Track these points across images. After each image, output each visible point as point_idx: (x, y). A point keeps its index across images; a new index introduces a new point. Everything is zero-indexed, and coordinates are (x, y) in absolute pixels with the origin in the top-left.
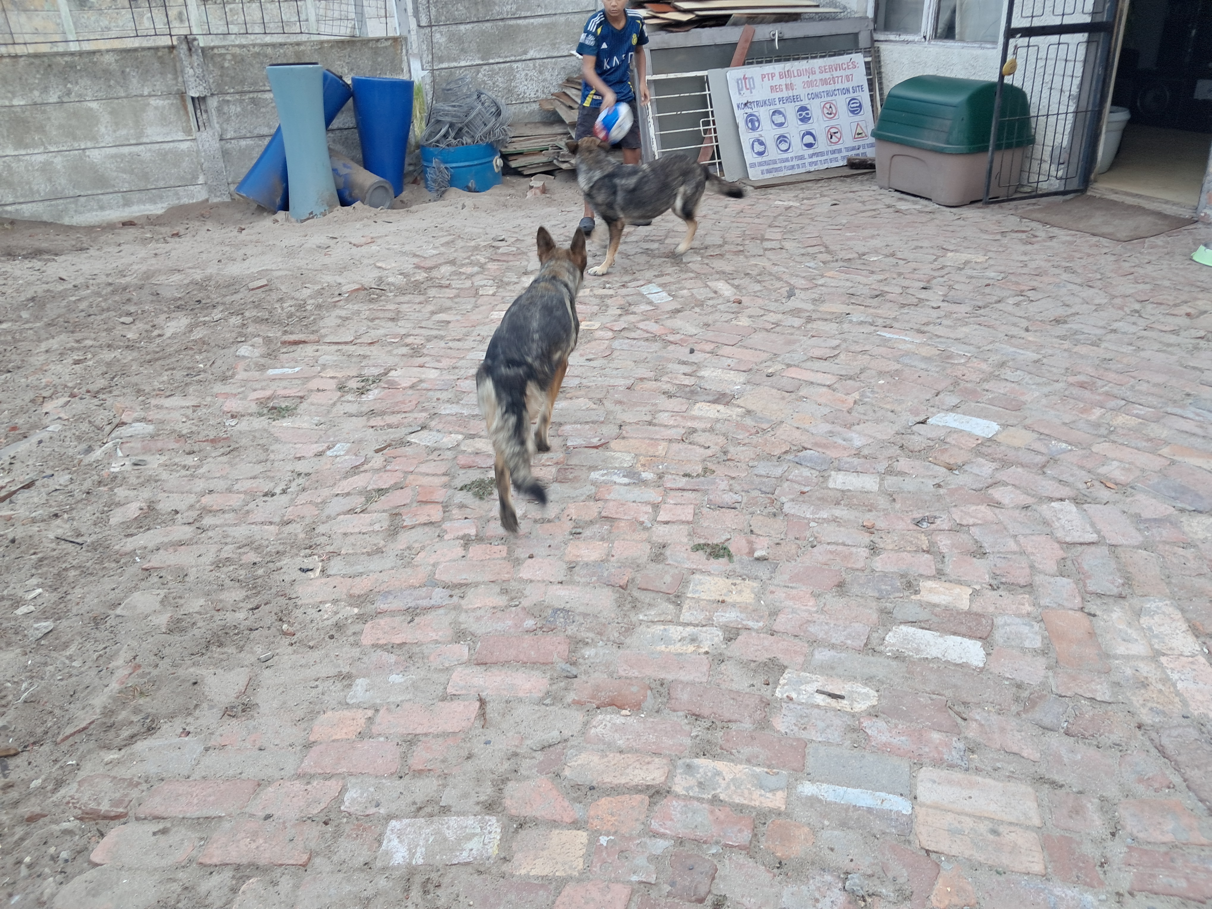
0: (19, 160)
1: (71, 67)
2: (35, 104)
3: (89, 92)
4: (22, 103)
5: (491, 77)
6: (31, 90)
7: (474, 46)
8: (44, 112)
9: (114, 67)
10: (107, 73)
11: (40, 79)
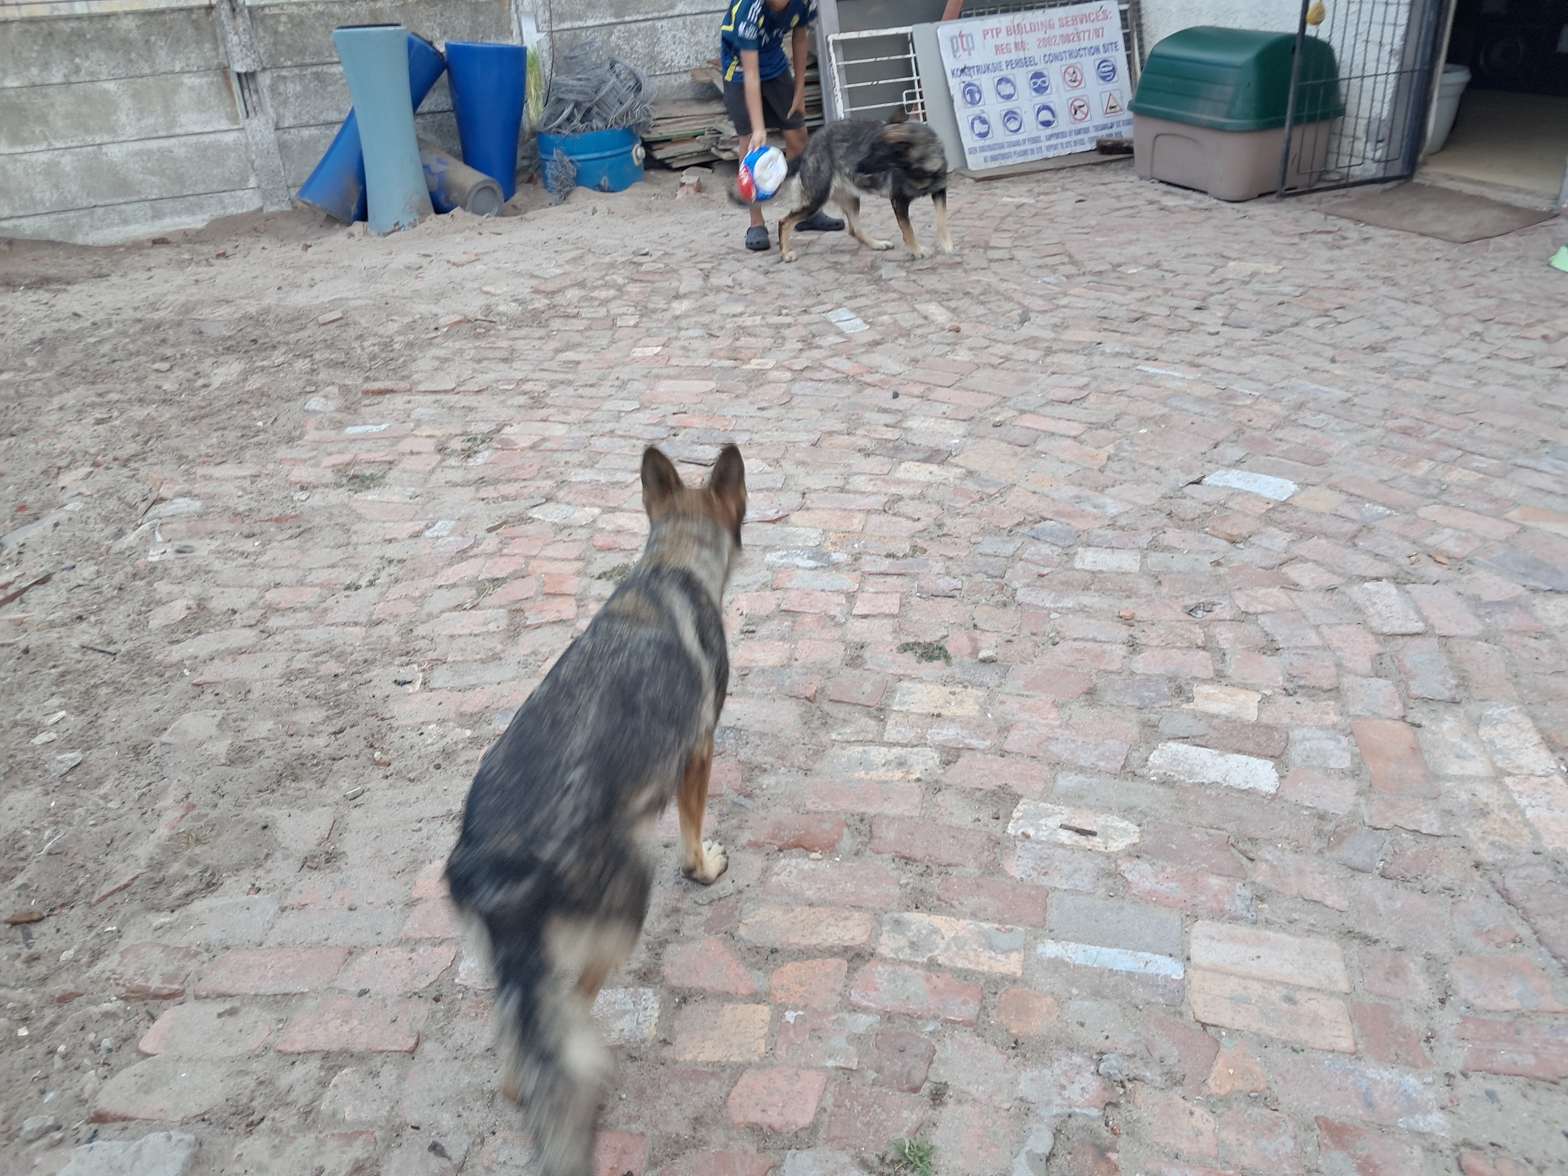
0: (16, 161)
1: (79, 36)
2: (34, 85)
3: (104, 69)
4: (16, 84)
5: (627, 40)
6: (27, 67)
8: (45, 96)
9: (135, 35)
10: (126, 44)
11: (39, 52)
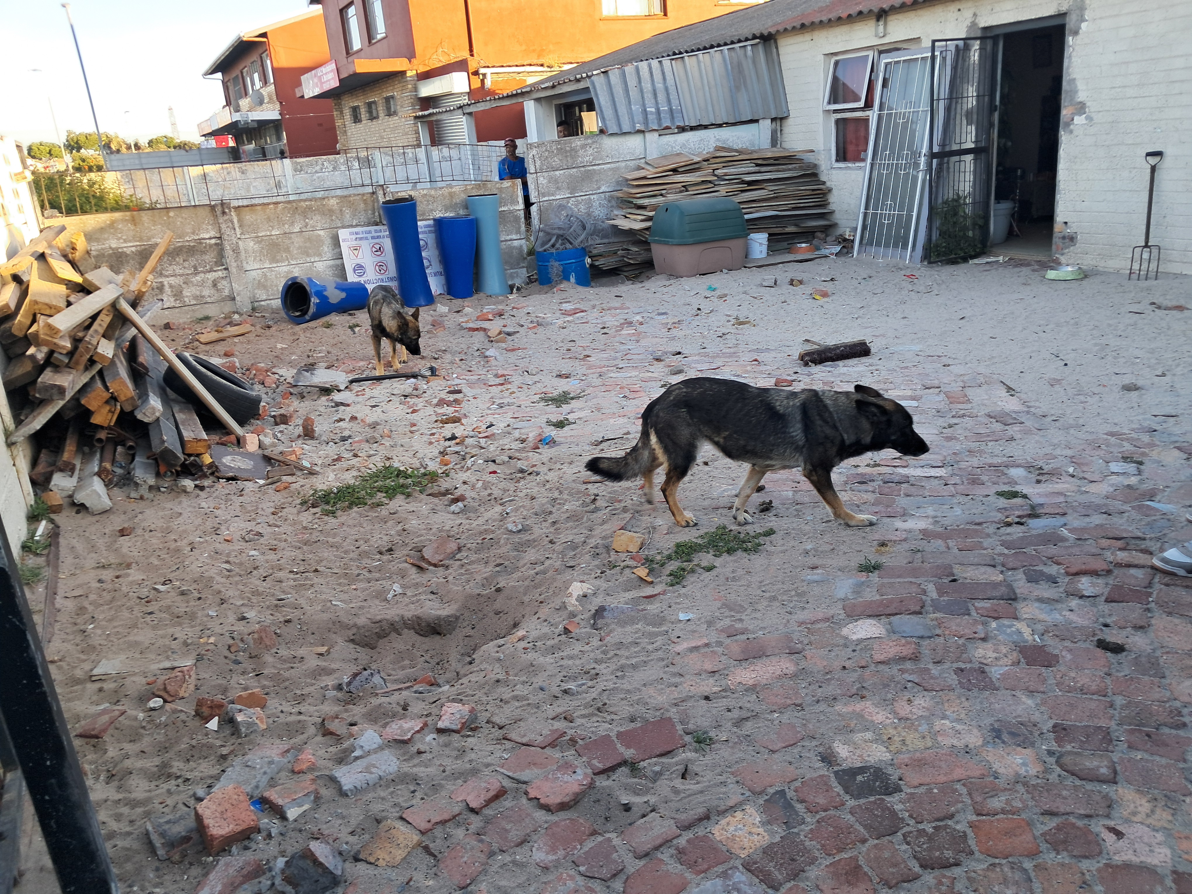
1: (309, 208)
2: (285, 233)
3: (319, 225)
4: (277, 233)
5: (576, 206)
6: (284, 224)
7: (565, 185)
8: (290, 238)
9: (336, 207)
11: (290, 217)
